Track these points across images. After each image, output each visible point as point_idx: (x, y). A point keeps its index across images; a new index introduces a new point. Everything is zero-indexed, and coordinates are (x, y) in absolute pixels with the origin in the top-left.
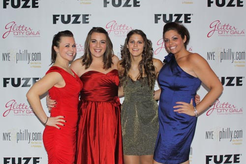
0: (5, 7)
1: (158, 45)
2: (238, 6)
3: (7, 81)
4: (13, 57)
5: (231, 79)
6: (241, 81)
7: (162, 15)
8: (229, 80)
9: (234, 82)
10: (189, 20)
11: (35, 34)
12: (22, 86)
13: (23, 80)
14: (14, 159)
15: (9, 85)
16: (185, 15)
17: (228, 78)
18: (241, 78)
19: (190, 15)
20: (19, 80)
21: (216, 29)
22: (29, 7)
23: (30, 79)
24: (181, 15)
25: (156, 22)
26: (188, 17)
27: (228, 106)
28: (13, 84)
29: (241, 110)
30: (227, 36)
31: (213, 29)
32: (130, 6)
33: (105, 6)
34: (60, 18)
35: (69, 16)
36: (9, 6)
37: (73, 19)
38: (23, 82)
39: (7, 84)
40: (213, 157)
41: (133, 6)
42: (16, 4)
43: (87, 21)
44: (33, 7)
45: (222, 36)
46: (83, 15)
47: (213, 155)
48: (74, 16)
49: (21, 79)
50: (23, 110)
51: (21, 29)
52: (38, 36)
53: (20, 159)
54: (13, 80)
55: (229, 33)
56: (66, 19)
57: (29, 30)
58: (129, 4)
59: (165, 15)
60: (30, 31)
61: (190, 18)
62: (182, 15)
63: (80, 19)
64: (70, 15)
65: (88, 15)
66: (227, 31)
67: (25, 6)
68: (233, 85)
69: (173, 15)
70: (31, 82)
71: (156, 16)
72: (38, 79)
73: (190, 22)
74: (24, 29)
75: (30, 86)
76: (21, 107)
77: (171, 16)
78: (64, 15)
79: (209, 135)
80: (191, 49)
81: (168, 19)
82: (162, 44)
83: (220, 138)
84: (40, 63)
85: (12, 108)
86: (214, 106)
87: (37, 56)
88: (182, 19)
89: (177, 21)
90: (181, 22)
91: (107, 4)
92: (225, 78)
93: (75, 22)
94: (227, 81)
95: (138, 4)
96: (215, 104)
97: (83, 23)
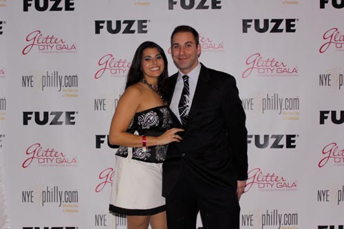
0: (26, 9)
1: (247, 64)
3: (29, 116)
4: (37, 81)
7: (253, 21)
10: (292, 28)
11: (69, 47)
12: (51, 124)
13: (51, 114)
15: (32, 122)
16: (287, 20)
19: (294, 20)
20: (46, 114)
22: (60, 9)
23: (62, 113)
24: (282, 20)
25: (245, 31)
26: (292, 23)
28: (38, 121)
31: (328, 40)
32: (207, 7)
33: (171, 8)
34: (105, 25)
35: (118, 23)
36: (32, 8)
37: (124, 26)
38: (51, 118)
39: (29, 121)
40: (328, 227)
41: (210, 7)
42: (42, 5)
43: (144, 29)
44: (66, 10)
45: (341, 50)
46: (139, 21)
47: (329, 224)
48: (125, 22)
49: (49, 113)
50: (52, 158)
51: (49, 40)
52: (73, 52)
54: (37, 114)
56: (114, 27)
57: (61, 43)
58: (205, 5)
59: (258, 20)
60: (62, 45)
61: (294, 26)
63: (135, 27)
64: (120, 21)
65: (145, 21)
67: (55, 8)
69: (270, 21)
70: (63, 118)
71: (245, 22)
72: (73, 113)
73: (294, 31)
74: (53, 41)
75: (61, 123)
76: (49, 154)
77: (266, 22)
78: (111, 21)
79: (322, 195)
80: (295, 70)
81: (262, 26)
82: (254, 63)
83: (339, 201)
84: (77, 91)
85: (36, 156)
86: (330, 153)
87: (72, 81)
88: (283, 26)
89: (275, 30)
90: (281, 31)
91: (174, 5)
93: (128, 31)
95: (218, 5)
96: (330, 151)
97: (139, 32)
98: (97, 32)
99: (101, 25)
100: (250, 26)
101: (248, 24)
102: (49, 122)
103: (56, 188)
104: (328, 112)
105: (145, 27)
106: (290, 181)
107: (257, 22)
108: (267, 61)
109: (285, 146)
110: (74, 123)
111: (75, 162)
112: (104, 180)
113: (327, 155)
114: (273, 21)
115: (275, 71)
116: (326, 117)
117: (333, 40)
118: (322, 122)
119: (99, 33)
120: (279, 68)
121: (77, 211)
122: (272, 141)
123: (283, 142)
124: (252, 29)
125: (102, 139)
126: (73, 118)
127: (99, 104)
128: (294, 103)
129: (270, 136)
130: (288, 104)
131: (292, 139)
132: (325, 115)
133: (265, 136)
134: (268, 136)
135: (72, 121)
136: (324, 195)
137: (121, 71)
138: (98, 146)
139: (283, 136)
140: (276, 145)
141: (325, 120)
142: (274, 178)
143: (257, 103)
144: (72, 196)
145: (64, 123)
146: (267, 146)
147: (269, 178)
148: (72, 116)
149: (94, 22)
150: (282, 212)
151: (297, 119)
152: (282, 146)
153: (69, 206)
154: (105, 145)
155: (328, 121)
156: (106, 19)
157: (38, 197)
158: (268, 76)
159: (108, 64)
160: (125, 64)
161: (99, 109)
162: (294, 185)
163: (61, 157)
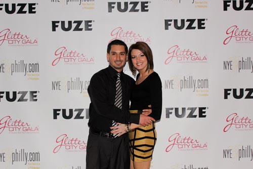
1: (169, 53)
3: (1, 95)
4: (7, 68)
5: (251, 91)
7: (173, 21)
8: (248, 92)
10: (202, 26)
11: (32, 42)
12: (18, 101)
13: (18, 93)
17: (247, 90)
19: (204, 20)
20: (15, 93)
22: (25, 12)
23: (27, 92)
25: (167, 28)
26: (202, 22)
27: (247, 121)
28: (8, 99)
30: (245, 42)
31: (230, 35)
32: (137, 11)
33: (110, 11)
34: (60, 25)
35: (70, 23)
36: (3, 12)
37: (74, 25)
38: (18, 96)
39: (1, 99)
41: (140, 10)
42: (10, 9)
43: (89, 28)
44: (29, 13)
45: (240, 43)
46: (85, 21)
48: (75, 22)
49: (17, 93)
50: (19, 127)
51: (16, 36)
52: (35, 45)
54: (8, 93)
56: (66, 26)
57: (25, 38)
58: (136, 9)
59: (177, 20)
60: (27, 40)
61: (204, 24)
62: (195, 20)
63: (82, 26)
64: (71, 22)
65: (91, 21)
66: (246, 37)
67: (21, 12)
69: (185, 20)
70: (28, 96)
71: (167, 21)
72: (36, 92)
73: (204, 28)
74: (20, 37)
75: (26, 100)
76: (17, 124)
77: (183, 21)
78: (64, 22)
79: (227, 153)
80: (205, 58)
81: (179, 24)
82: (174, 52)
83: (239, 157)
84: (38, 75)
85: (7, 125)
86: (232, 121)
87: (35, 67)
88: (195, 24)
89: (190, 27)
90: (194, 28)
91: (112, 9)
92: (244, 90)
93: (77, 29)
94: (246, 93)
95: (146, 9)
96: (233, 119)
97: (85, 30)
98: (54, 30)
99: (56, 24)
100: (170, 25)
101: (169, 23)
102: (17, 99)
103: (23, 151)
104: (230, 90)
105: (91, 26)
106: (202, 143)
107: (176, 21)
108: (184, 51)
109: (198, 116)
110: (36, 100)
111: (38, 130)
112: (60, 143)
113: (230, 122)
114: (188, 20)
115: (190, 59)
116: (229, 94)
117: (234, 35)
118: (226, 97)
120: (193, 57)
121: (39, 168)
122: (188, 112)
123: (197, 113)
125: (58, 112)
126: (36, 96)
127: (56, 85)
128: (204, 83)
129: (186, 109)
130: (200, 84)
131: (203, 110)
132: (228, 92)
133: (183, 108)
134: (185, 108)
135: (35, 98)
136: (228, 153)
137: (73, 60)
138: (55, 117)
139: (196, 108)
140: (191, 116)
141: (228, 96)
142: (190, 141)
143: (176, 84)
144: (35, 157)
145: (29, 100)
146: (184, 116)
147: (186, 141)
148: (34, 94)
149: (51, 23)
151: (207, 95)
152: (195, 116)
153: (33, 164)
154: (60, 117)
155: (231, 97)
156: (60, 20)
157: (8, 157)
158: (185, 62)
159: (62, 55)
160: (76, 55)
161: (56, 89)
162: (205, 145)
163: (26, 126)
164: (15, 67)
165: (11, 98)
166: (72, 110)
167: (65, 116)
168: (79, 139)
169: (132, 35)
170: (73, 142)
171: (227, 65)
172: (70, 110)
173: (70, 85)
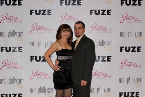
0: (1, 5)
1: (92, 28)
2: (138, 5)
3: (3, 48)
4: (6, 34)
5: (134, 48)
6: (140, 49)
8: (133, 48)
9: (136, 49)
10: (109, 13)
14: (7, 95)
15: (4, 51)
16: (107, 10)
17: (132, 47)
18: (140, 47)
19: (110, 10)
20: (10, 48)
21: (126, 18)
22: (16, 5)
23: (16, 47)
25: (91, 14)
26: (109, 11)
27: (132, 64)
29: (140, 66)
31: (124, 18)
32: (75, 5)
33: (61, 5)
34: (34, 12)
35: (40, 11)
37: (42, 12)
38: (12, 49)
40: (124, 93)
41: (77, 5)
42: (8, 3)
43: (50, 13)
44: (18, 5)
45: (129, 22)
46: (48, 10)
47: (124, 92)
48: (42, 10)
49: (11, 47)
50: (12, 66)
51: (11, 18)
52: (21, 22)
53: (10, 95)
55: (133, 21)
56: (38, 12)
57: (16, 19)
61: (110, 12)
62: (105, 10)
63: (46, 12)
65: (51, 10)
66: (132, 20)
67: (14, 4)
68: (135, 51)
70: (17, 49)
71: (91, 11)
72: (21, 47)
73: (110, 14)
74: (13, 18)
75: (16, 51)
76: (11, 64)
77: (99, 11)
78: (37, 10)
79: (121, 80)
80: (111, 30)
81: (97, 12)
82: (94, 27)
83: (128, 82)
84: (23, 38)
85: (6, 65)
86: (124, 64)
87: (21, 34)
88: (106, 12)
89: (103, 14)
90: (105, 14)
92: (131, 47)
93: (43, 14)
94: (131, 49)
95: (80, 4)
96: (124, 63)
97: (48, 15)
98: (31, 14)
99: (33, 11)
100: (92, 12)
101: (92, 11)
102: (11, 51)
103: (14, 78)
104: (123, 47)
106: (108, 75)
107: (96, 11)
108: (99, 27)
110: (21, 51)
111: (22, 67)
112: (34, 74)
114: (102, 10)
115: (102, 31)
116: (123, 49)
118: (121, 51)
119: (32, 15)
120: (104, 29)
121: (23, 87)
122: (101, 59)
123: (106, 59)
124: (93, 14)
125: (33, 58)
126: (21, 49)
127: (32, 44)
128: (110, 44)
129: (100, 57)
130: (108, 44)
131: (109, 58)
132: (123, 48)
133: (98, 57)
135: (21, 50)
137: (41, 30)
138: (31, 61)
139: (106, 57)
140: (103, 60)
141: (122, 50)
142: (102, 74)
144: (21, 81)
145: (17, 51)
146: (99, 61)
147: (100, 74)
148: (21, 48)
149: (30, 10)
150: (105, 87)
151: (111, 50)
152: (105, 61)
153: (20, 85)
154: (34, 60)
155: (124, 51)
156: (35, 9)
157: (7, 81)
158: (100, 32)
159: (36, 28)
160: (42, 28)
161: (32, 45)
162: (110, 76)
163: (16, 65)
164: (11, 34)
165: (9, 50)
166: (40, 57)
167: (36, 60)
168: (44, 72)
169: (72, 18)
170: (41, 74)
171: (122, 34)
172: (39, 57)
173: (40, 44)
